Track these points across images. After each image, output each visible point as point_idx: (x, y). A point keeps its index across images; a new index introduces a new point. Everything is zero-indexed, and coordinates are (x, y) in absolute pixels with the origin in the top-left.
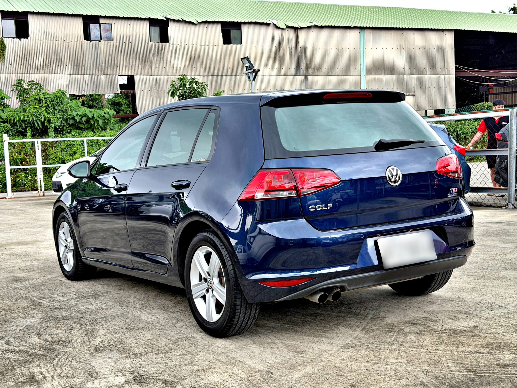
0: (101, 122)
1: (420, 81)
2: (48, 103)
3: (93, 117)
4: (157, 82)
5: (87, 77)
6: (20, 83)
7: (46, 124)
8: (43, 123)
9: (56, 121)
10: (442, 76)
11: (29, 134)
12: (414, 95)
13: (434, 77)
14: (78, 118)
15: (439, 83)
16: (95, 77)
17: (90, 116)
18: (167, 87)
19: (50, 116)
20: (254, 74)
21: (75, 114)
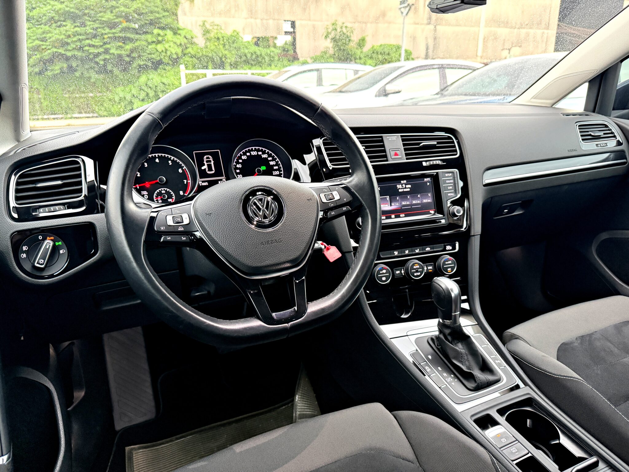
0: (267, 59)
1: (528, 34)
2: (225, 41)
3: (261, 55)
4: (314, 27)
5: (259, 21)
6: (204, 24)
7: (223, 59)
8: (221, 59)
9: (231, 58)
10: (546, 31)
11: (210, 67)
12: (520, 46)
13: (539, 32)
14: (249, 56)
15: (542, 37)
16: (264, 21)
17: (258, 53)
18: (322, 31)
19: (226, 52)
20: (408, 9)
21: (246, 51)
